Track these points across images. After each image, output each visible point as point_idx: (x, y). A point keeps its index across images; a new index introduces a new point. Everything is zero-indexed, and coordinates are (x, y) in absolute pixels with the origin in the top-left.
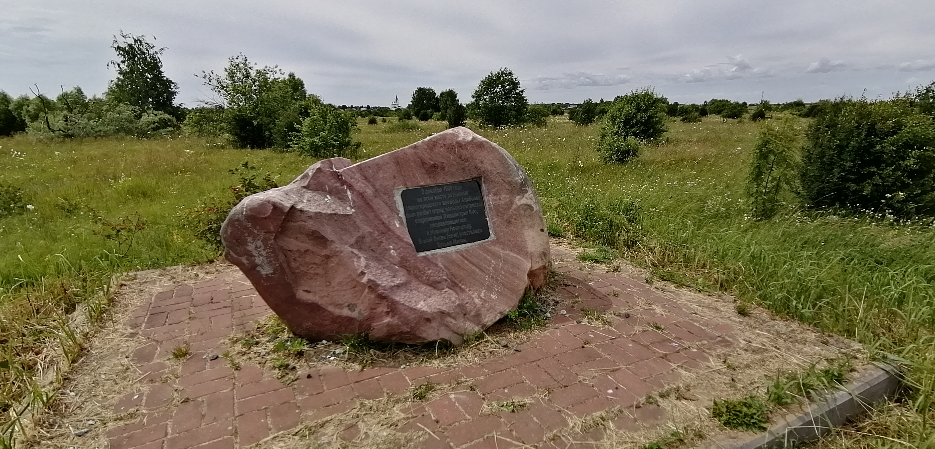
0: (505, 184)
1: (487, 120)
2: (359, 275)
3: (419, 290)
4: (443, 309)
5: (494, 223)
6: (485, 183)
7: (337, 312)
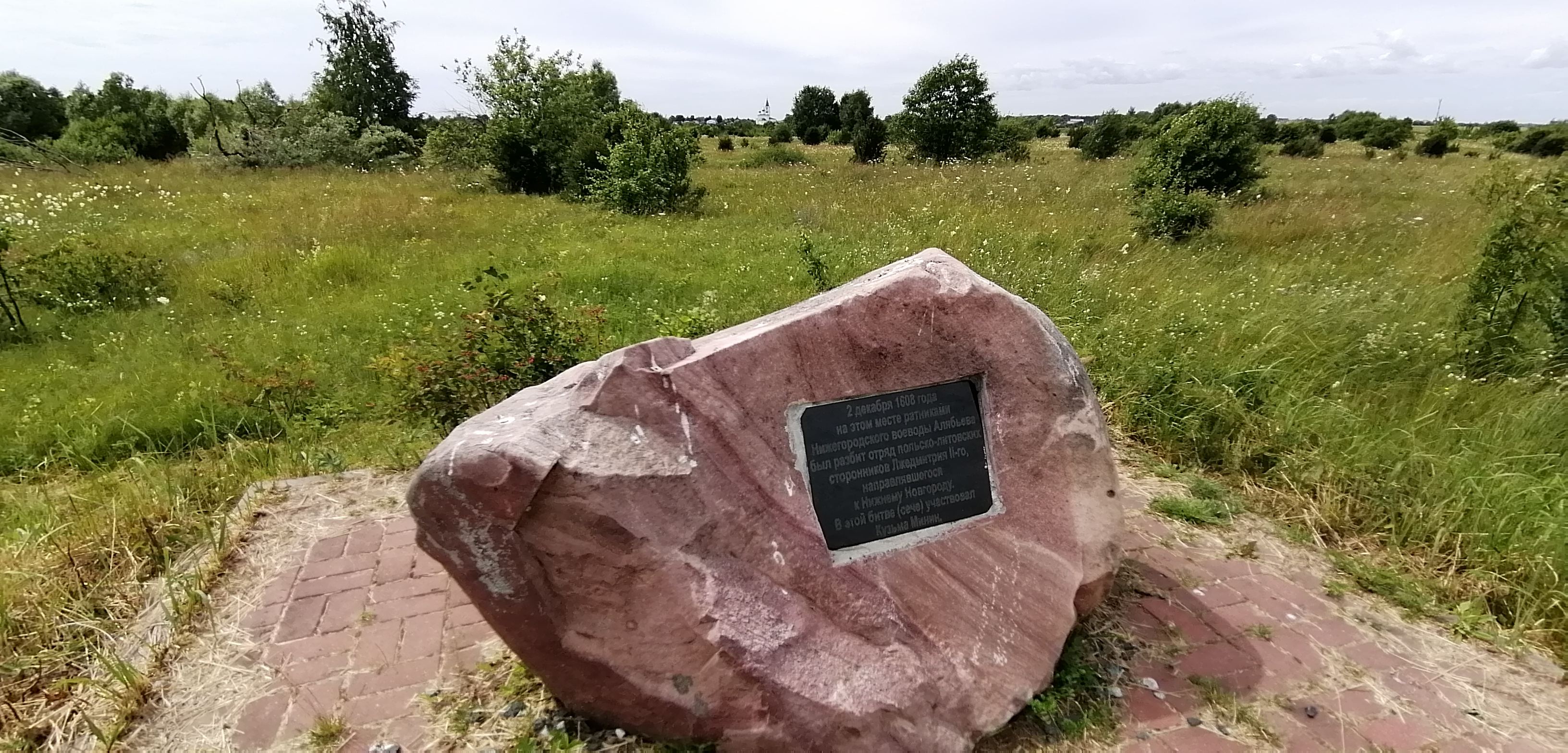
0: (1034, 390)
1: (924, 148)
2: (701, 622)
3: (834, 648)
4: (889, 702)
5: (1002, 477)
6: (989, 387)
7: (648, 687)
